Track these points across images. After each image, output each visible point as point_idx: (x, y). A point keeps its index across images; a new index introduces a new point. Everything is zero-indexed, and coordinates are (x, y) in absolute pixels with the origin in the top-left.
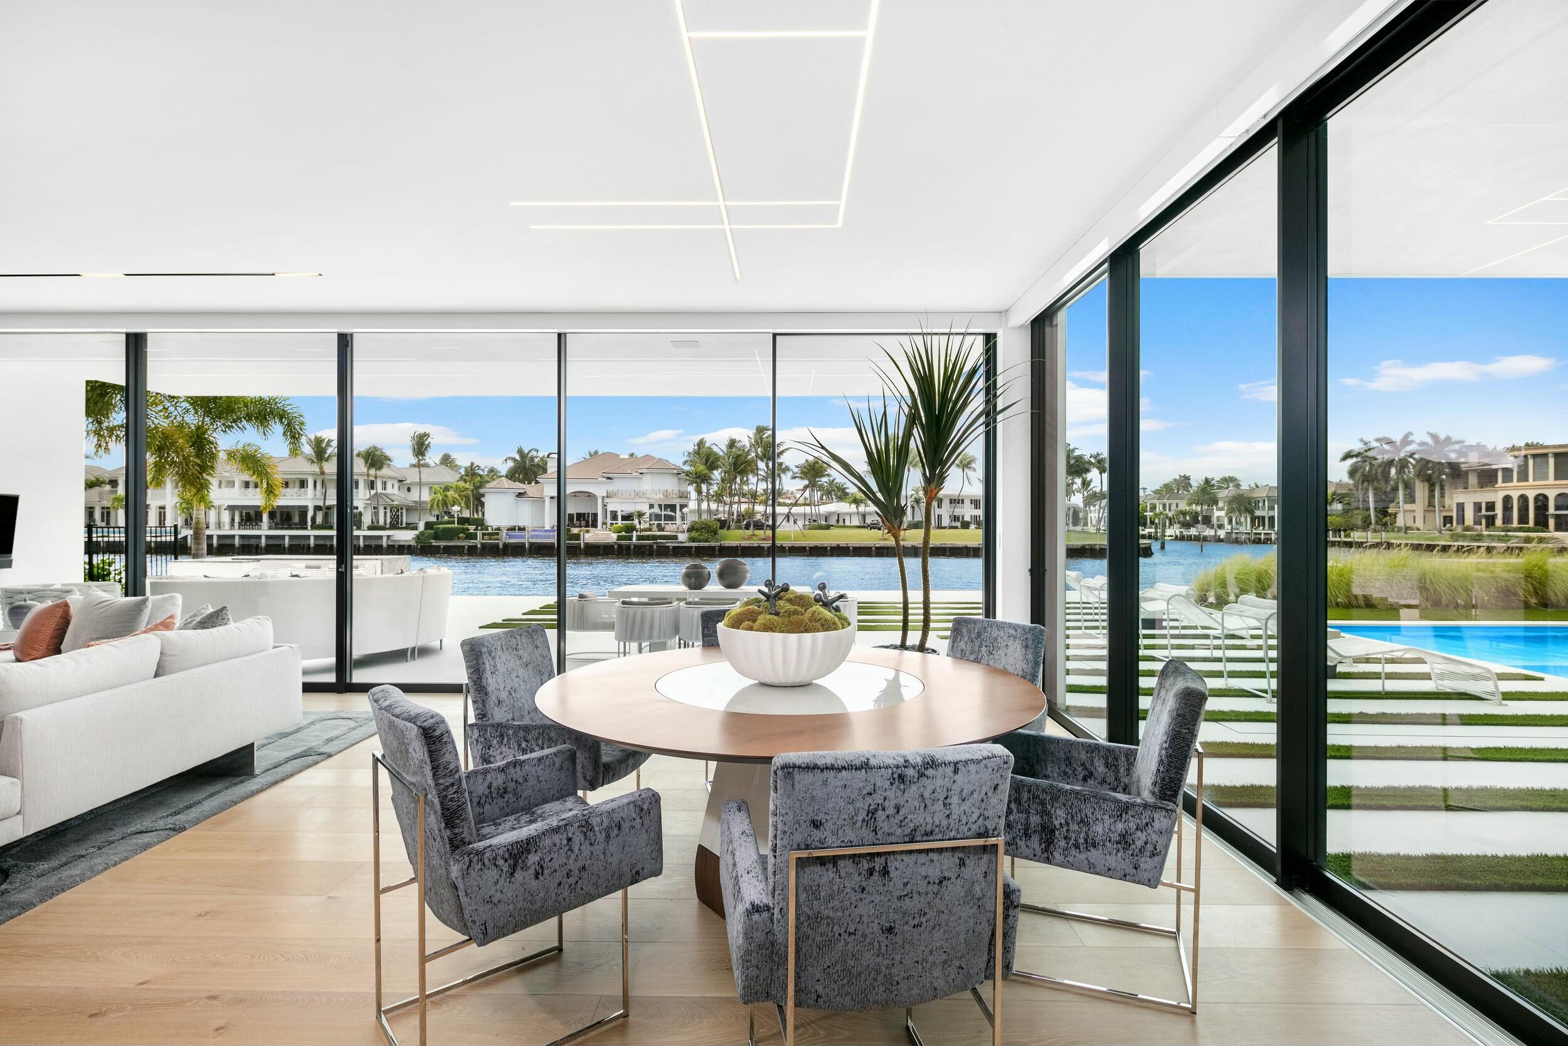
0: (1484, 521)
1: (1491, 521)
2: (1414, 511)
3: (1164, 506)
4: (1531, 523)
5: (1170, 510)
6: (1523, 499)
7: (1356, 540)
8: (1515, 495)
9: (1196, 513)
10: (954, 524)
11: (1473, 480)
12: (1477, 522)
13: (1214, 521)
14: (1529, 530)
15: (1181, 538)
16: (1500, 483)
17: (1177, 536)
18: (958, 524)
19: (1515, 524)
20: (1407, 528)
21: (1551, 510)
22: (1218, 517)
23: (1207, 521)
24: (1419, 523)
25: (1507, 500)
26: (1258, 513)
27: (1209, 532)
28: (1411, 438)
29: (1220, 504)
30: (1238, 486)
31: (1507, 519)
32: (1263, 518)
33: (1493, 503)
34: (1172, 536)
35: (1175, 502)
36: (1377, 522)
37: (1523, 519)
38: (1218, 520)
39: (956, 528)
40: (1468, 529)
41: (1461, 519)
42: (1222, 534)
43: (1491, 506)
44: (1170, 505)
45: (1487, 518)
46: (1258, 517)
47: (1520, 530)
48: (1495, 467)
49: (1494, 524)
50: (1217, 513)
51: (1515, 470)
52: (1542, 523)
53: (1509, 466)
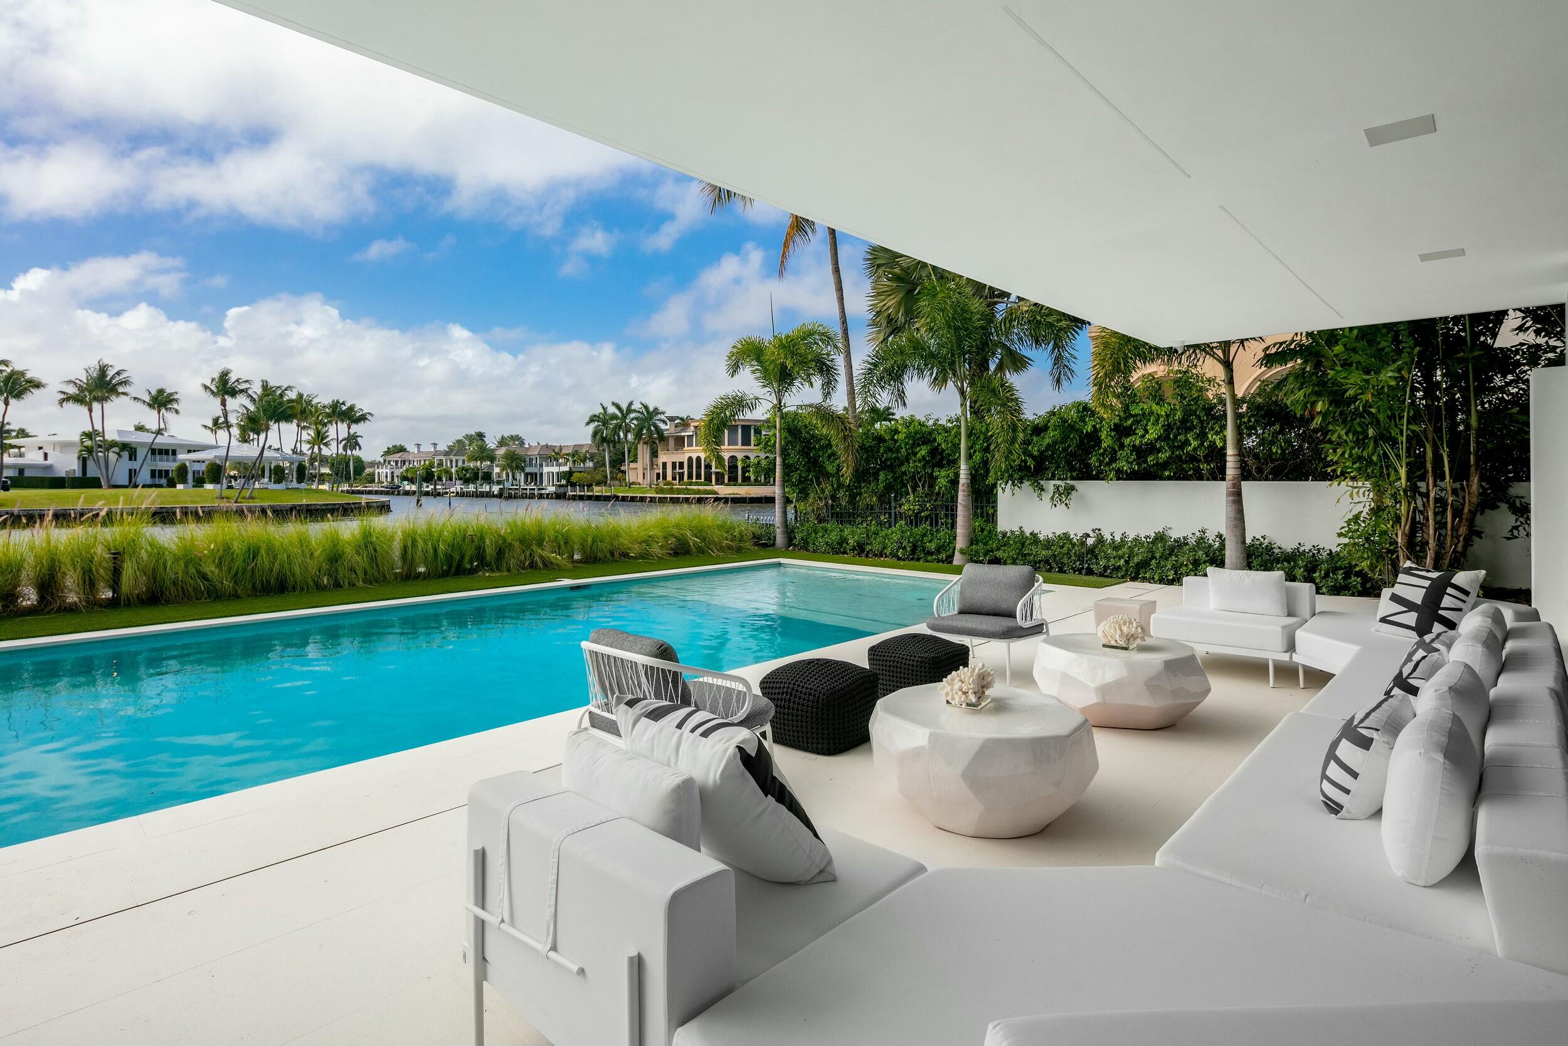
0: (677, 477)
1: (681, 475)
2: (636, 469)
3: (451, 461)
4: (703, 480)
5: (455, 466)
6: (698, 459)
7: (595, 494)
8: (694, 456)
9: (478, 469)
10: (157, 481)
11: (672, 442)
12: (674, 478)
13: (494, 477)
14: (701, 484)
15: (461, 495)
16: (686, 448)
17: (457, 493)
18: (163, 481)
19: (694, 480)
20: (633, 483)
21: (713, 469)
23: (487, 477)
24: (640, 480)
25: (690, 459)
26: (528, 470)
27: (486, 488)
28: (633, 407)
31: (690, 476)
32: (536, 474)
33: (683, 462)
34: (453, 493)
35: (460, 457)
36: (612, 479)
37: (698, 476)
39: (161, 486)
40: (668, 484)
41: (665, 478)
42: (496, 489)
43: (681, 465)
45: (679, 473)
46: (530, 474)
47: (696, 484)
48: (683, 434)
49: (683, 479)
50: (497, 470)
51: (694, 437)
52: (708, 479)
53: (691, 434)
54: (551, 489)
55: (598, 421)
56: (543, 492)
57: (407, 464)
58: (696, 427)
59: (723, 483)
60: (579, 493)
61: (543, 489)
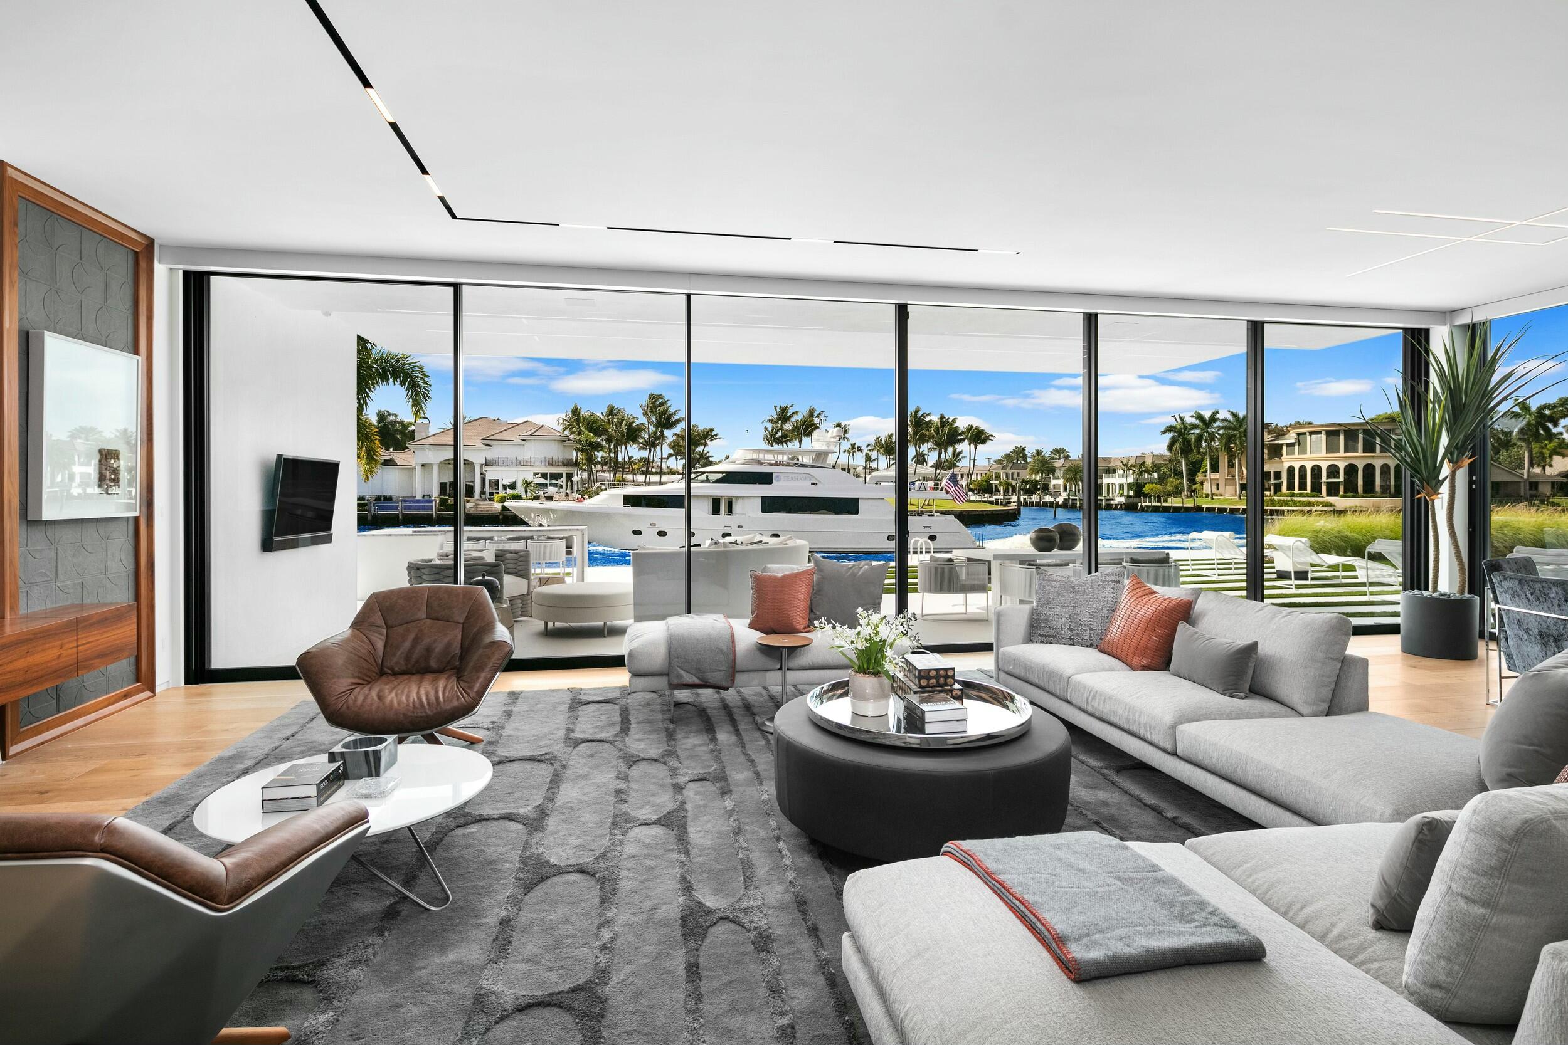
0: (1272, 488)
2: (1218, 479)
3: (1007, 475)
4: (1309, 489)
5: (1012, 479)
6: (1303, 469)
7: (1173, 505)
8: (1297, 466)
9: (1036, 481)
12: (1268, 489)
13: (1051, 488)
14: (1307, 495)
16: (1285, 456)
19: (1296, 491)
20: (1211, 494)
21: (1324, 479)
22: (1054, 485)
23: (1046, 489)
25: (1291, 470)
27: (1047, 499)
28: (1218, 416)
29: (1058, 473)
30: (1068, 457)
31: (1291, 486)
33: (1280, 473)
35: (1016, 471)
36: (1189, 489)
37: (1303, 486)
38: (1054, 488)
42: (1060, 500)
43: (1278, 475)
44: (1012, 474)
45: (1275, 485)
47: (1301, 495)
48: (1281, 442)
49: (1280, 491)
50: (1054, 482)
51: (1297, 444)
52: (1316, 489)
53: (1293, 441)
54: (1119, 500)
55: (1175, 432)
56: (1112, 502)
57: (965, 477)
58: (1299, 434)
59: (1336, 494)
60: (1154, 504)
61: (1112, 500)
